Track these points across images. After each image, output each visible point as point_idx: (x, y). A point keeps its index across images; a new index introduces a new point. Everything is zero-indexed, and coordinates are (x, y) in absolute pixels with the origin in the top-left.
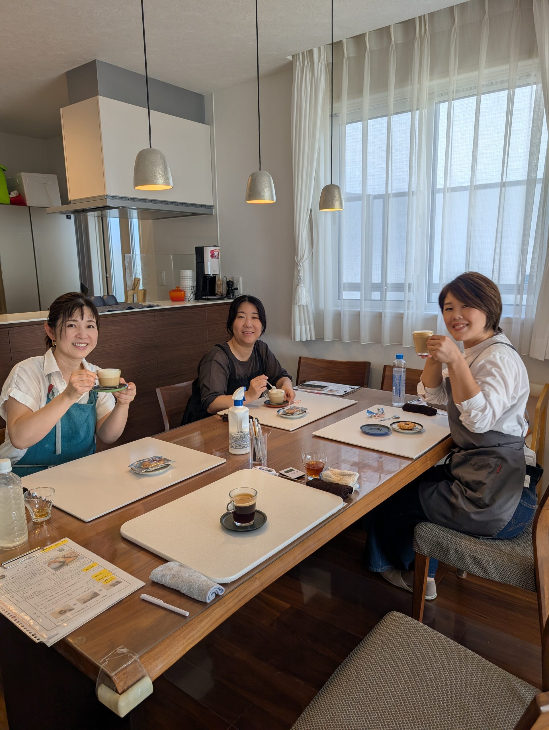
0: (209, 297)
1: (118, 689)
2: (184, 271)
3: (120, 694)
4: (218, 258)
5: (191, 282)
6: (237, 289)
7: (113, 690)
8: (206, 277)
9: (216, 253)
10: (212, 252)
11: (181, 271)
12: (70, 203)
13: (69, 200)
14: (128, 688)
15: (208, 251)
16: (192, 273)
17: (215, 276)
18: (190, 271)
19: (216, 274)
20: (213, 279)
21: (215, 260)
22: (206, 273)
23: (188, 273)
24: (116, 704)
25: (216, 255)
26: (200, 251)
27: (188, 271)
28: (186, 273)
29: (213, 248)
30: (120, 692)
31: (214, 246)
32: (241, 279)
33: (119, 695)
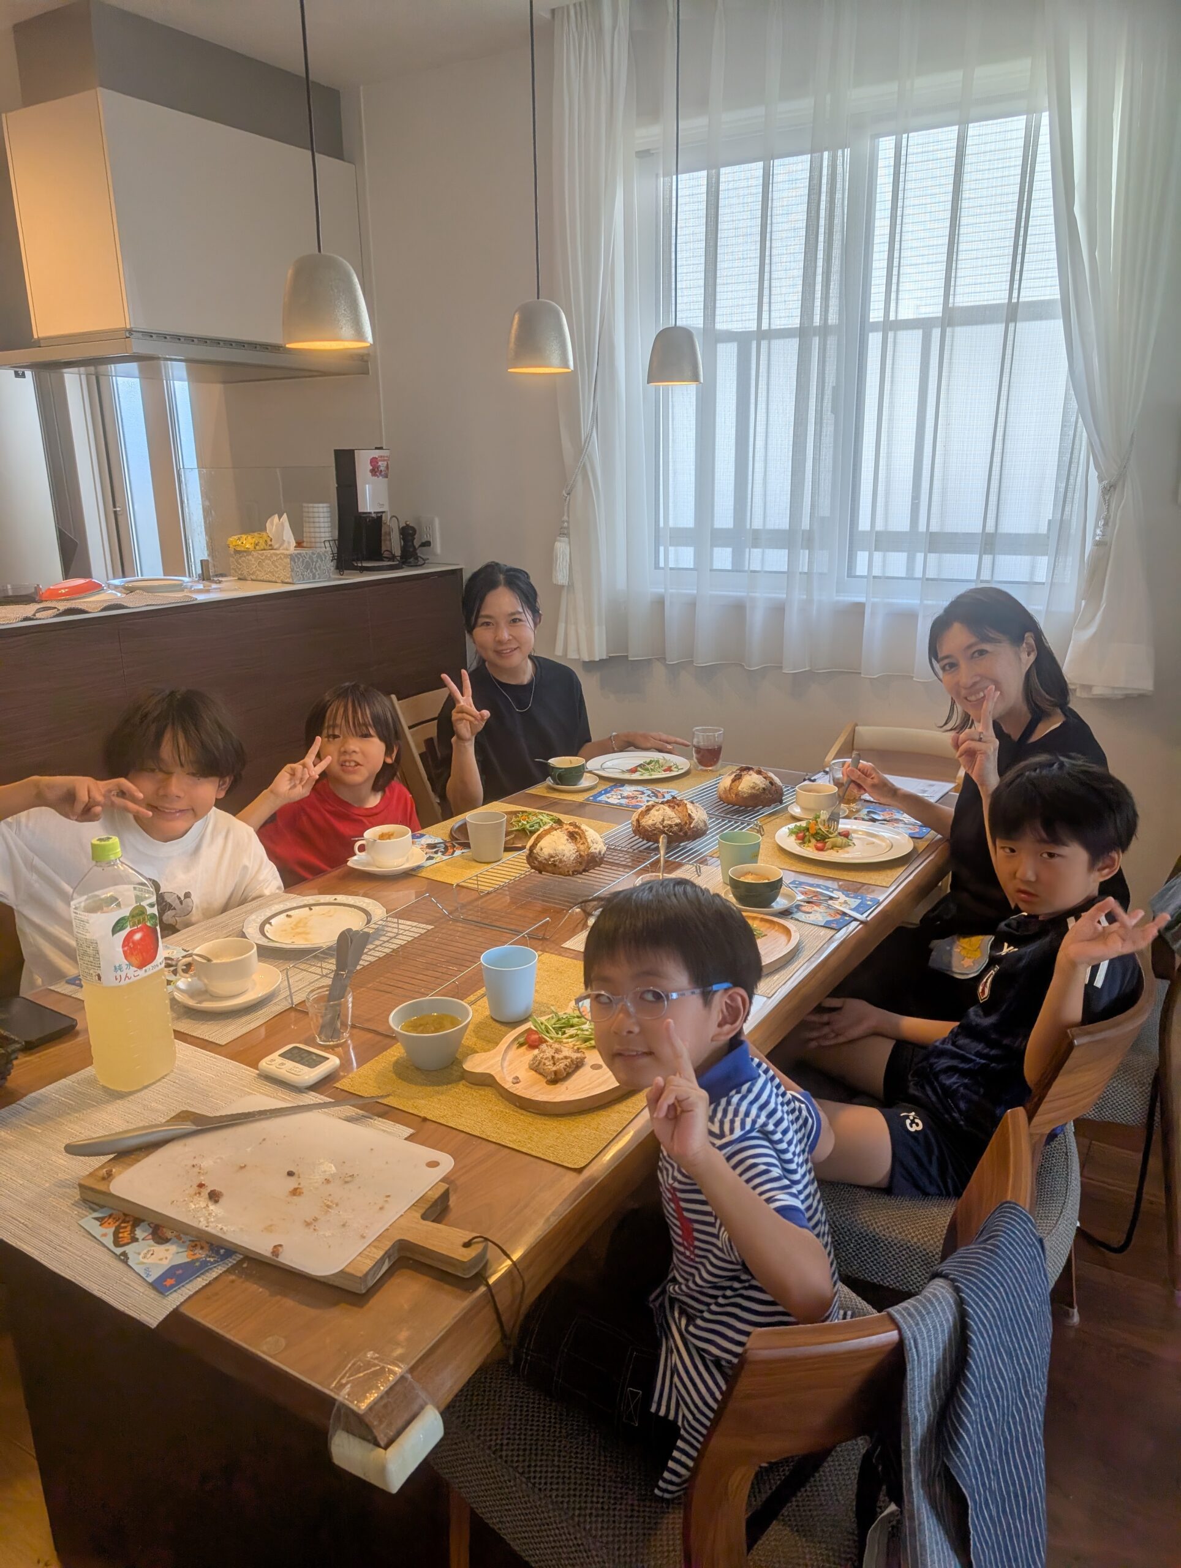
0: (365, 564)
1: (379, 1438)
2: (311, 505)
3: (386, 1448)
4: (386, 476)
5: (327, 530)
6: (427, 544)
7: (369, 1441)
8: (363, 518)
9: (382, 465)
10: (374, 461)
11: (305, 505)
12: (37, 344)
13: (35, 336)
14: (399, 1433)
15: (363, 461)
16: (329, 509)
17: (381, 516)
18: (325, 505)
19: (383, 512)
20: (375, 523)
21: (381, 481)
22: (361, 510)
23: (321, 510)
24: (382, 1470)
25: (382, 468)
26: (345, 461)
27: (321, 505)
28: (316, 510)
29: (376, 453)
30: (382, 1444)
31: (377, 448)
32: (437, 522)
33: (381, 1451)
